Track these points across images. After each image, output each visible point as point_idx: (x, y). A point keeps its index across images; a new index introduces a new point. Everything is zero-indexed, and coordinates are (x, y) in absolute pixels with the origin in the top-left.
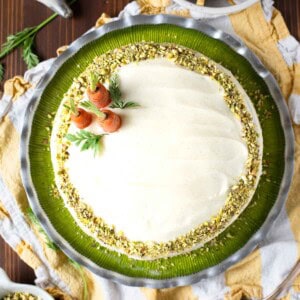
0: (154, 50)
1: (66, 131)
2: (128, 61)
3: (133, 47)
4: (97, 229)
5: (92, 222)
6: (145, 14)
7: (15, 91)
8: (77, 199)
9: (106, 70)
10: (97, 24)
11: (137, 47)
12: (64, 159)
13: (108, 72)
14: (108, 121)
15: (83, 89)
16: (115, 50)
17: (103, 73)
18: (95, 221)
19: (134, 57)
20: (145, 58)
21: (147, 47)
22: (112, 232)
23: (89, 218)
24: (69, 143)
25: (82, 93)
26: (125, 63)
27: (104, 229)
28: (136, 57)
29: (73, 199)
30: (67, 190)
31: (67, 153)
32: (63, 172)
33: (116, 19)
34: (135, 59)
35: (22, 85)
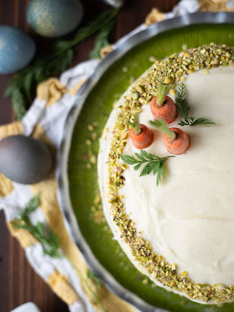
0: (227, 55)
1: (122, 150)
2: (197, 68)
3: (203, 52)
4: (156, 269)
5: (151, 261)
6: (204, 10)
7: (50, 96)
8: (133, 233)
9: (171, 78)
10: (148, 21)
11: (208, 50)
12: (118, 184)
13: (173, 80)
14: (178, 142)
15: (141, 100)
16: (181, 55)
17: (166, 81)
18: (154, 259)
19: (204, 63)
20: (217, 65)
21: (219, 51)
22: (174, 272)
23: (147, 256)
24: (125, 166)
25: (140, 105)
26: (193, 70)
27: (165, 269)
28: (206, 63)
29: (129, 233)
30: (121, 222)
31: (122, 178)
32: (116, 200)
33: (170, 16)
34: (205, 66)
35: (58, 90)
